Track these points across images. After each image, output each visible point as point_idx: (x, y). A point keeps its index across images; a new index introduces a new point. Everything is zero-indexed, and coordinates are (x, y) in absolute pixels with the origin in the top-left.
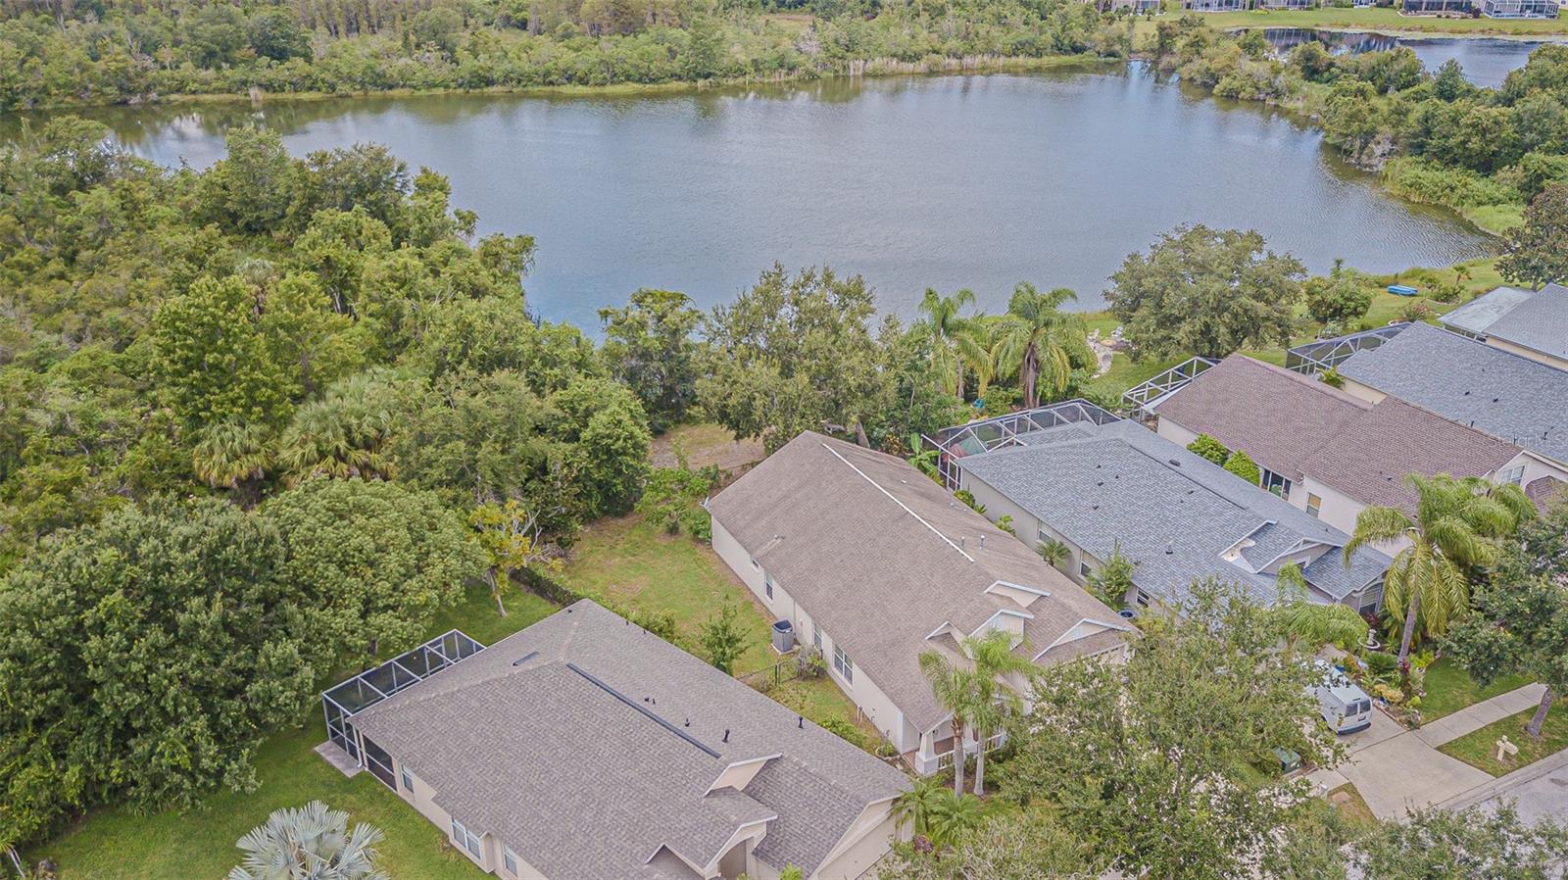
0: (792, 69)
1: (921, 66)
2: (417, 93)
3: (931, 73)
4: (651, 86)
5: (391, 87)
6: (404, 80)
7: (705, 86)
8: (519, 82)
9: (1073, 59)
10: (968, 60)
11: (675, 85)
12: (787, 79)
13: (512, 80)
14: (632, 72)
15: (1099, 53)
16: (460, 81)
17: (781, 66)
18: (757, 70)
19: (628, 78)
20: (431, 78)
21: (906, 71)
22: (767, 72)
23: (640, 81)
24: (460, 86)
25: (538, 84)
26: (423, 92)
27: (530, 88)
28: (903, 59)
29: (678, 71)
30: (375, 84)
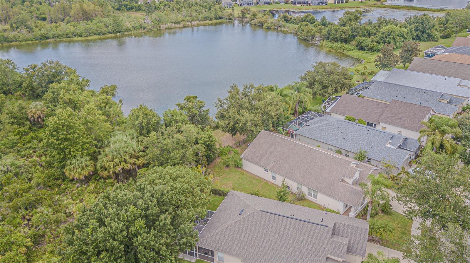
0: (144, 28)
1: (181, 25)
2: (22, 43)
3: (184, 27)
4: (103, 36)
5: (11, 42)
6: (16, 39)
7: (120, 35)
8: (58, 37)
9: (220, 21)
10: (193, 23)
11: (110, 35)
12: (144, 31)
13: (55, 37)
14: (96, 32)
15: (226, 19)
16: (37, 38)
17: (141, 28)
18: (134, 29)
19: (95, 34)
20: (26, 38)
21: (177, 27)
22: (138, 30)
23: (99, 35)
24: (37, 40)
25: (65, 38)
26: (24, 43)
27: (62, 39)
28: (175, 23)
29: (110, 31)
30: (5, 41)
